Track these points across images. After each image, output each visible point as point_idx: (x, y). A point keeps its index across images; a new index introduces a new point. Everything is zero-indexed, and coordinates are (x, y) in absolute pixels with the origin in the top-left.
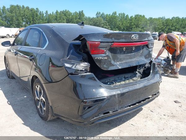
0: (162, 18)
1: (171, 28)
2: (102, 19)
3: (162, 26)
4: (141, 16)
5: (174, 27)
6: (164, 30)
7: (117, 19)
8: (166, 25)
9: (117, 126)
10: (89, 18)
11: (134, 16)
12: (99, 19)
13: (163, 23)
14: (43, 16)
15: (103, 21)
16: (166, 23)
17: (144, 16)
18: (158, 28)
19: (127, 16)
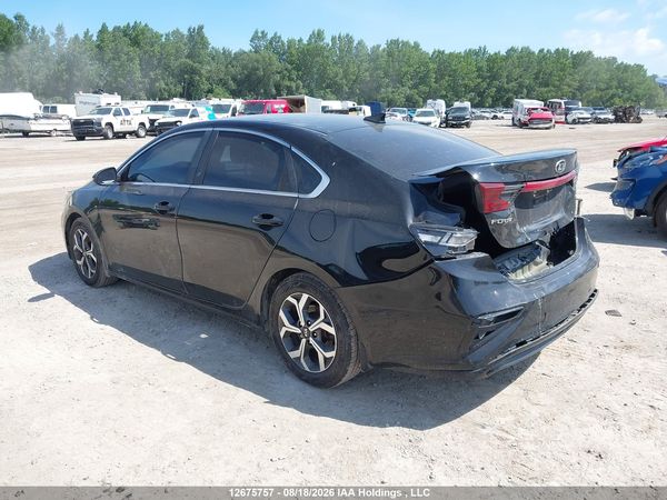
0: (476, 53)
1: (506, 86)
2: (275, 57)
3: (479, 80)
4: (406, 44)
5: (513, 84)
6: (484, 92)
7: (327, 57)
8: (489, 77)
9: (511, 382)
10: (226, 53)
11: (384, 46)
12: (263, 58)
13: (479, 69)
14: (45, 47)
15: (277, 63)
16: (490, 69)
17: (417, 45)
18: (466, 86)
19: (359, 43)
